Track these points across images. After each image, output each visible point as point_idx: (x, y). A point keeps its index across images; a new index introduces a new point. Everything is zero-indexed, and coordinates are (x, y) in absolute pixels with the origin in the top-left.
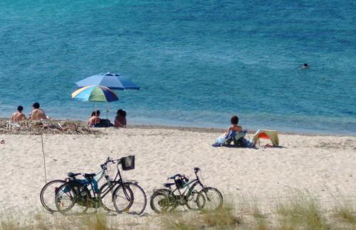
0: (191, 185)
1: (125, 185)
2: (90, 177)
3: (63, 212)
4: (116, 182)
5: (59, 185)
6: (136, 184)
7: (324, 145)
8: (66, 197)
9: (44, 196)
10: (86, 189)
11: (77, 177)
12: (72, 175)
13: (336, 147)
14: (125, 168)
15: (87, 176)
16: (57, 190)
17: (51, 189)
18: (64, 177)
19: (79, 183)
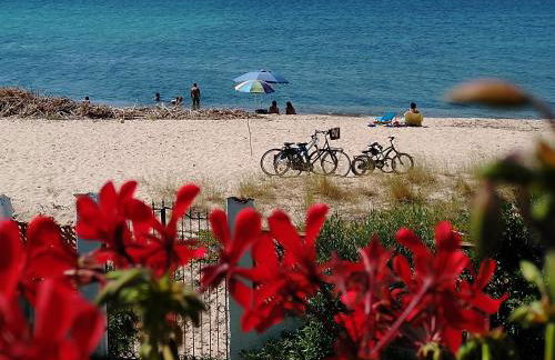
0: (385, 153)
1: (331, 152)
2: (303, 146)
3: (281, 176)
4: (324, 150)
5: (277, 153)
6: (342, 151)
7: (458, 125)
8: (283, 163)
9: (264, 162)
10: (299, 156)
11: (292, 146)
12: (288, 145)
13: (470, 125)
14: (332, 138)
15: (300, 145)
16: (276, 157)
17: (270, 156)
18: (281, 146)
19: (293, 151)
